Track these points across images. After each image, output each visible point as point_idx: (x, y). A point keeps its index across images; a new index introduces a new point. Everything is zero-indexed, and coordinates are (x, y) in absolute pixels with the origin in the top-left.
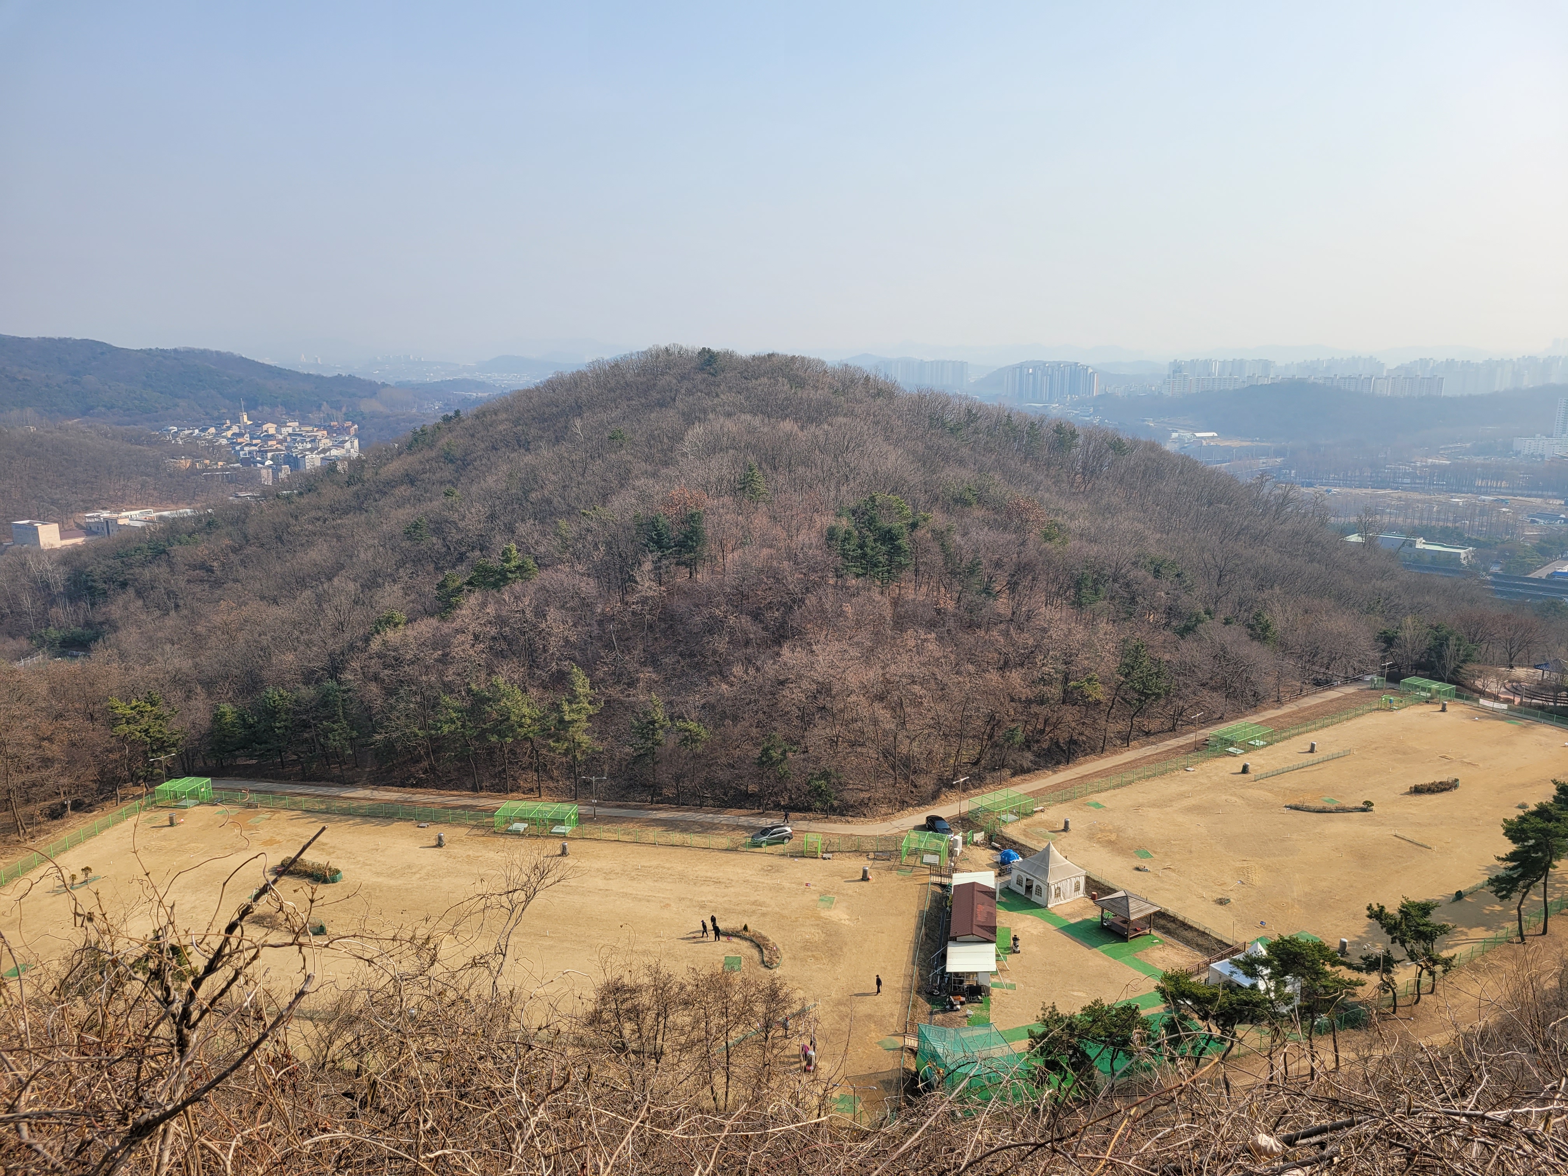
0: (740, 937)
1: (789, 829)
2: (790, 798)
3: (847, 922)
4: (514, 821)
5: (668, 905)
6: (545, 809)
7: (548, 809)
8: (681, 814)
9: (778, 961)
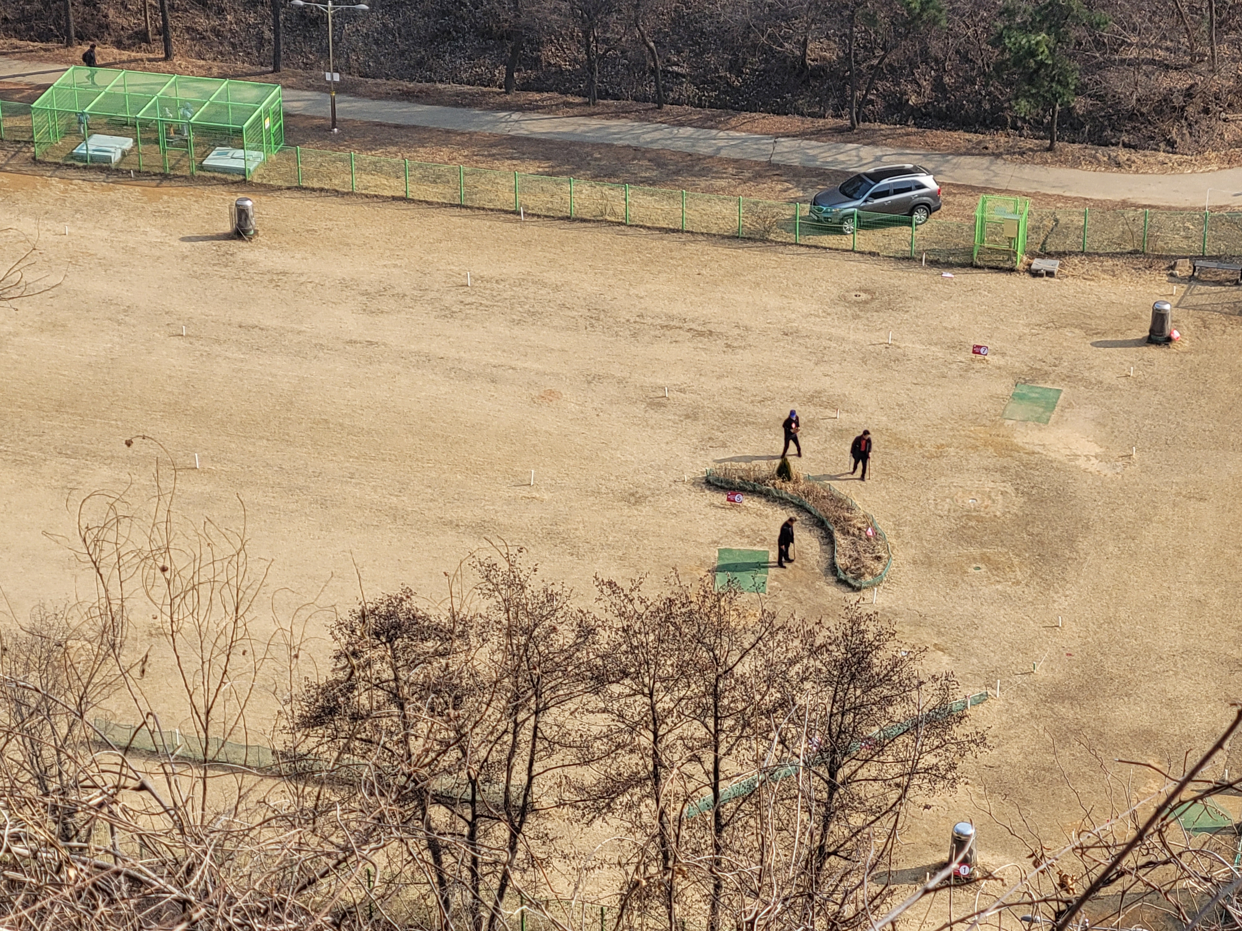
0: (766, 495)
1: (928, 181)
2: (938, 85)
3: (1094, 465)
4: (93, 130)
5: (550, 395)
6: (182, 95)
7: (192, 96)
8: (594, 123)
9: (879, 567)
